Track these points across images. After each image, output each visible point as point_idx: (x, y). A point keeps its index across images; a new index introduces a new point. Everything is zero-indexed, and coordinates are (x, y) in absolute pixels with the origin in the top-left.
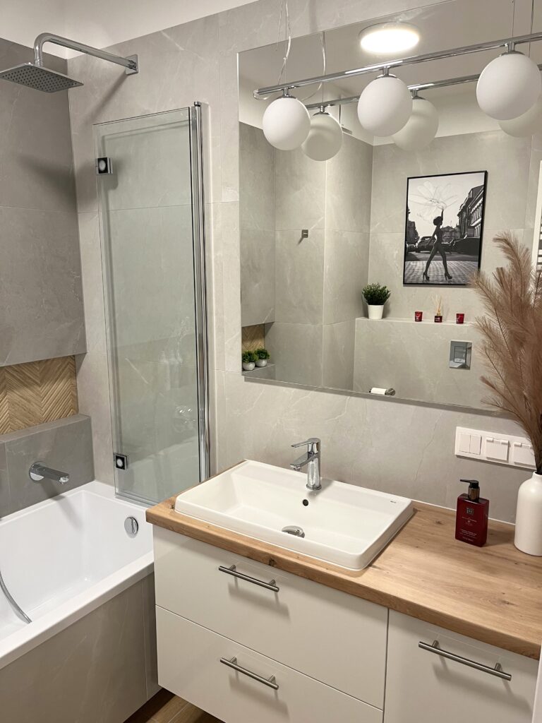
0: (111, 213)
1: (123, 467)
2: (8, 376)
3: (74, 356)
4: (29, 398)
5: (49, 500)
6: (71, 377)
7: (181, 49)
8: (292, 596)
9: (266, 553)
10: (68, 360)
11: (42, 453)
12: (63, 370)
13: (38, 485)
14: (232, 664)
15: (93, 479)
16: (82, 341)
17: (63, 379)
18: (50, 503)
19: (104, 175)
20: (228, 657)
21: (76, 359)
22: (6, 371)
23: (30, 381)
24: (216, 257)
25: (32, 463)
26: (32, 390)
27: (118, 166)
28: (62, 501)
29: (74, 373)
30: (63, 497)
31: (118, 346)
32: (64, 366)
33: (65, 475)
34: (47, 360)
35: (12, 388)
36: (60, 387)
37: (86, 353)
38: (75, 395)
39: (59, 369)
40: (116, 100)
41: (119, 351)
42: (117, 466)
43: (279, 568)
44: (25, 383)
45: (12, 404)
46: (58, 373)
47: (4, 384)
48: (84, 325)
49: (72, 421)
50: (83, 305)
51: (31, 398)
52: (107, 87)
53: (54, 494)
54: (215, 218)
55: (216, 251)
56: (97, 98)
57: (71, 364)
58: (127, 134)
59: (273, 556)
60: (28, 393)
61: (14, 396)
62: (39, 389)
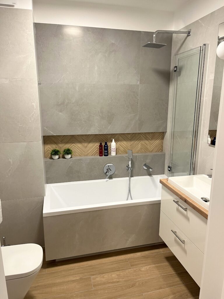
0: (178, 84)
1: (170, 171)
2: (141, 136)
3: (163, 132)
4: (147, 144)
5: (148, 176)
6: (161, 139)
7: (203, 25)
8: (190, 214)
9: (184, 198)
10: (161, 134)
11: (148, 161)
12: (159, 136)
13: (145, 170)
14: (175, 233)
15: (164, 174)
16: (166, 128)
17: (159, 139)
18: (148, 177)
19: (175, 72)
20: (174, 230)
21: (164, 133)
22: (141, 134)
23: (148, 138)
24: (205, 99)
25: (144, 163)
26: (149, 142)
27: (181, 69)
28: (152, 177)
29: (163, 138)
30: (152, 176)
31: (175, 131)
32: (159, 135)
33: (151, 169)
34: (155, 132)
35: (142, 140)
36: (157, 142)
37: (166, 132)
38: (162, 145)
39: (158, 136)
40: (184, 46)
41: (175, 132)
42: (169, 170)
43: (187, 203)
44: (147, 139)
45: (142, 145)
46: (157, 137)
47: (140, 138)
48: (167, 122)
49: (159, 153)
50: (167, 116)
51: (148, 144)
52: (182, 41)
53: (150, 175)
54: (207, 85)
55: (205, 97)
56: (179, 45)
57: (162, 135)
58: (185, 57)
59: (186, 199)
60: (147, 142)
61: (143, 142)
62: (151, 141)
